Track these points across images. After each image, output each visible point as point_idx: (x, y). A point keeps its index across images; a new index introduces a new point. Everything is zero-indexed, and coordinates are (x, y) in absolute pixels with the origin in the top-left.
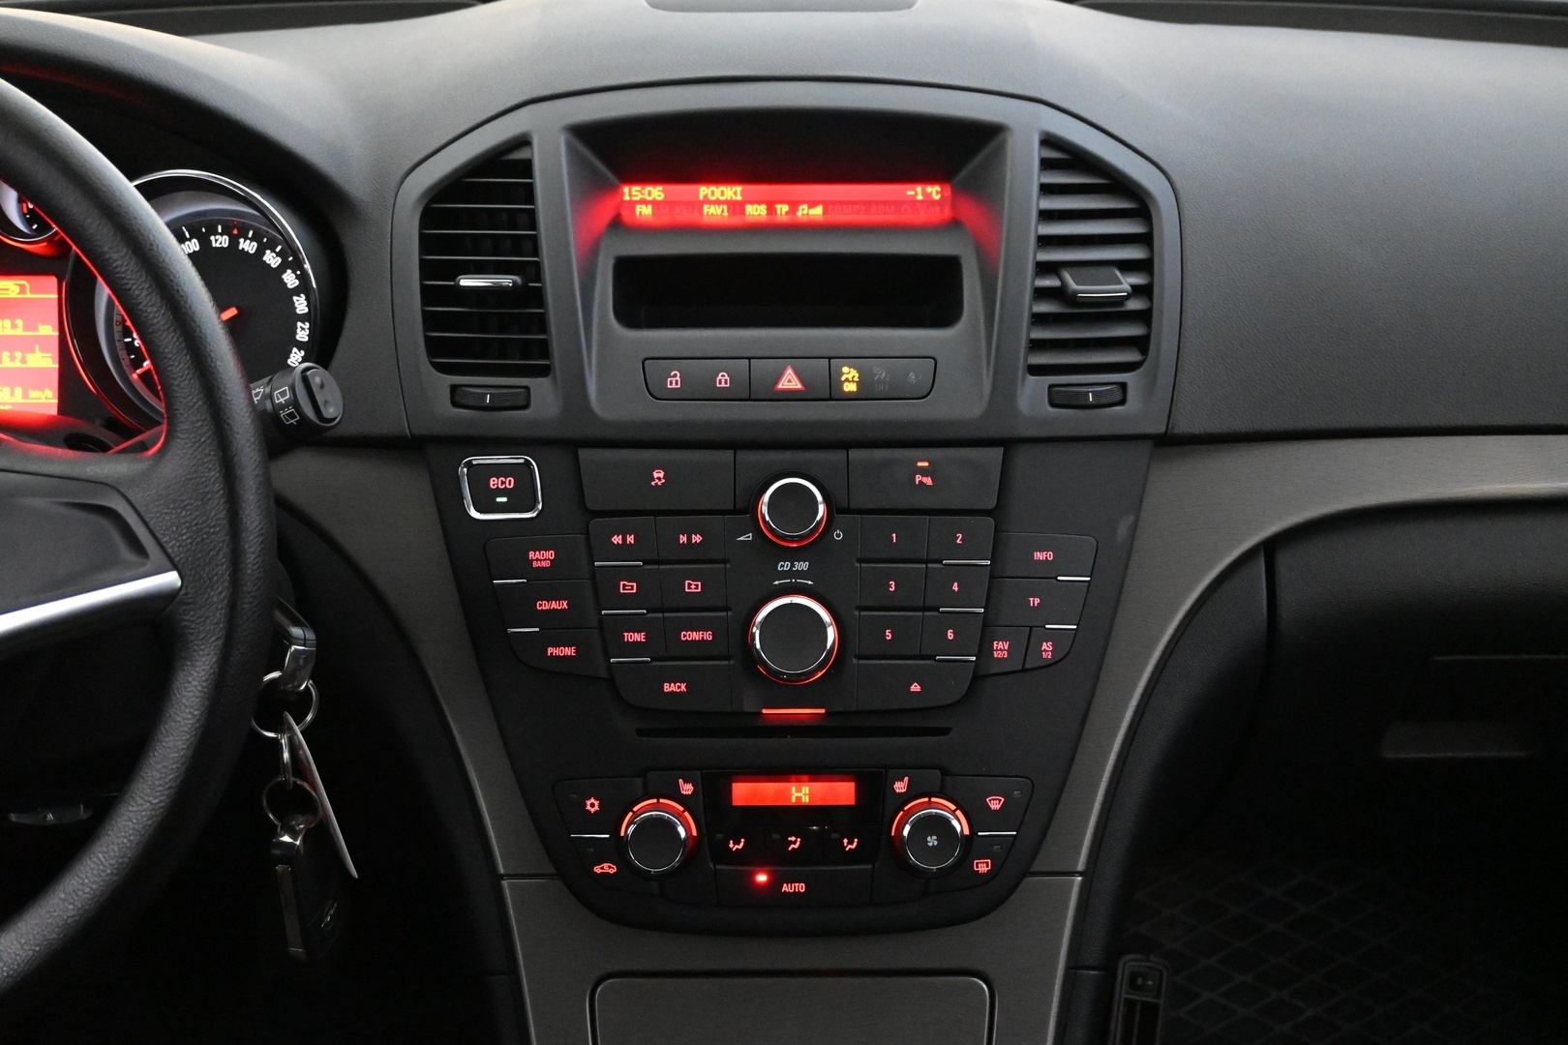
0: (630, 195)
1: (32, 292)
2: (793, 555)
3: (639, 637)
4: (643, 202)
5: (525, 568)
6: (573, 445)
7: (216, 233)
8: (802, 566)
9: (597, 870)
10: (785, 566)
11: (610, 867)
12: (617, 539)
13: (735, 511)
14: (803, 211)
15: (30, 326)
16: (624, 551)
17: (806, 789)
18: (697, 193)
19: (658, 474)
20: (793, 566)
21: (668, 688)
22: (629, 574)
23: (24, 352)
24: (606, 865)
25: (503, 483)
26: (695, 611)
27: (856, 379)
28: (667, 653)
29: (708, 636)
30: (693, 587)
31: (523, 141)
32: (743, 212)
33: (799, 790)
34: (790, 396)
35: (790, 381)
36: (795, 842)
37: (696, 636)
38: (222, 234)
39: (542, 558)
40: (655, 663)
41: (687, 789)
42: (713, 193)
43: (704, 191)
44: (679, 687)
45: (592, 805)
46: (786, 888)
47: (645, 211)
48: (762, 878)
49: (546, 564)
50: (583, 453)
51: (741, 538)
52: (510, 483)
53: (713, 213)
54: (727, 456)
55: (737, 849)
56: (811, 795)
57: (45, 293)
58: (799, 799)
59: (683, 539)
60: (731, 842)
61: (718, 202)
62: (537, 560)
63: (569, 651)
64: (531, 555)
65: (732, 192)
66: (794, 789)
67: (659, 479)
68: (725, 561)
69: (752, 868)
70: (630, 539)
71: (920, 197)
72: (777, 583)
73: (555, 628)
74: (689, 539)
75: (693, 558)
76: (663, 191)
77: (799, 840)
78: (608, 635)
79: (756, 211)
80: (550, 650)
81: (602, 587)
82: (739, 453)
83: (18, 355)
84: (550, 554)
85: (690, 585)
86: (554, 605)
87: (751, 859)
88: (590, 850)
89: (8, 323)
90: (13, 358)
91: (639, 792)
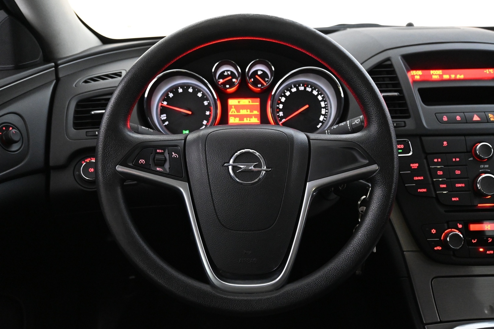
0: (413, 73)
1: (252, 102)
2: (484, 163)
3: (444, 186)
4: (417, 75)
5: (410, 168)
6: (420, 136)
7: (300, 86)
8: (487, 166)
9: (435, 248)
10: (482, 166)
11: (439, 248)
12: (436, 160)
13: (467, 152)
14: (458, 77)
15: (251, 111)
16: (438, 163)
17: (489, 226)
18: (430, 73)
19: (445, 143)
20: (484, 166)
21: (453, 199)
22: (440, 169)
23: (250, 118)
24: (438, 247)
25: (400, 146)
26: (459, 179)
27: (493, 117)
28: (453, 190)
29: (463, 185)
30: (458, 172)
31: (388, 59)
32: (443, 77)
33: (487, 226)
34: (477, 122)
35: (476, 118)
36: (490, 240)
37: (460, 185)
38: (302, 86)
39: (415, 166)
40: (449, 193)
41: (460, 226)
42: (434, 72)
43: (432, 72)
44: (456, 199)
45: (434, 231)
46: (488, 252)
47: (417, 77)
48: (481, 250)
49: (416, 167)
50: (423, 138)
51: (470, 159)
52: (402, 146)
53: (435, 77)
54: (463, 138)
55: (475, 242)
56: (491, 227)
57: (256, 103)
58: (487, 228)
59: (454, 160)
60: (473, 240)
61: (436, 75)
62: (413, 166)
63: (425, 190)
64: (411, 165)
65: (440, 72)
66: (486, 226)
67: (446, 144)
68: (466, 165)
69: (478, 247)
70: (439, 160)
71: (488, 72)
72: (480, 171)
73: (420, 184)
74: (456, 160)
75: (456, 165)
76: (422, 72)
77: (491, 239)
78: (436, 186)
79: (446, 77)
80: (419, 190)
81: (433, 173)
82: (466, 137)
83: (248, 119)
84: (417, 165)
85: (457, 172)
86: (419, 178)
87: (479, 244)
88: (433, 243)
89: (246, 110)
90: (247, 120)
91: (446, 227)
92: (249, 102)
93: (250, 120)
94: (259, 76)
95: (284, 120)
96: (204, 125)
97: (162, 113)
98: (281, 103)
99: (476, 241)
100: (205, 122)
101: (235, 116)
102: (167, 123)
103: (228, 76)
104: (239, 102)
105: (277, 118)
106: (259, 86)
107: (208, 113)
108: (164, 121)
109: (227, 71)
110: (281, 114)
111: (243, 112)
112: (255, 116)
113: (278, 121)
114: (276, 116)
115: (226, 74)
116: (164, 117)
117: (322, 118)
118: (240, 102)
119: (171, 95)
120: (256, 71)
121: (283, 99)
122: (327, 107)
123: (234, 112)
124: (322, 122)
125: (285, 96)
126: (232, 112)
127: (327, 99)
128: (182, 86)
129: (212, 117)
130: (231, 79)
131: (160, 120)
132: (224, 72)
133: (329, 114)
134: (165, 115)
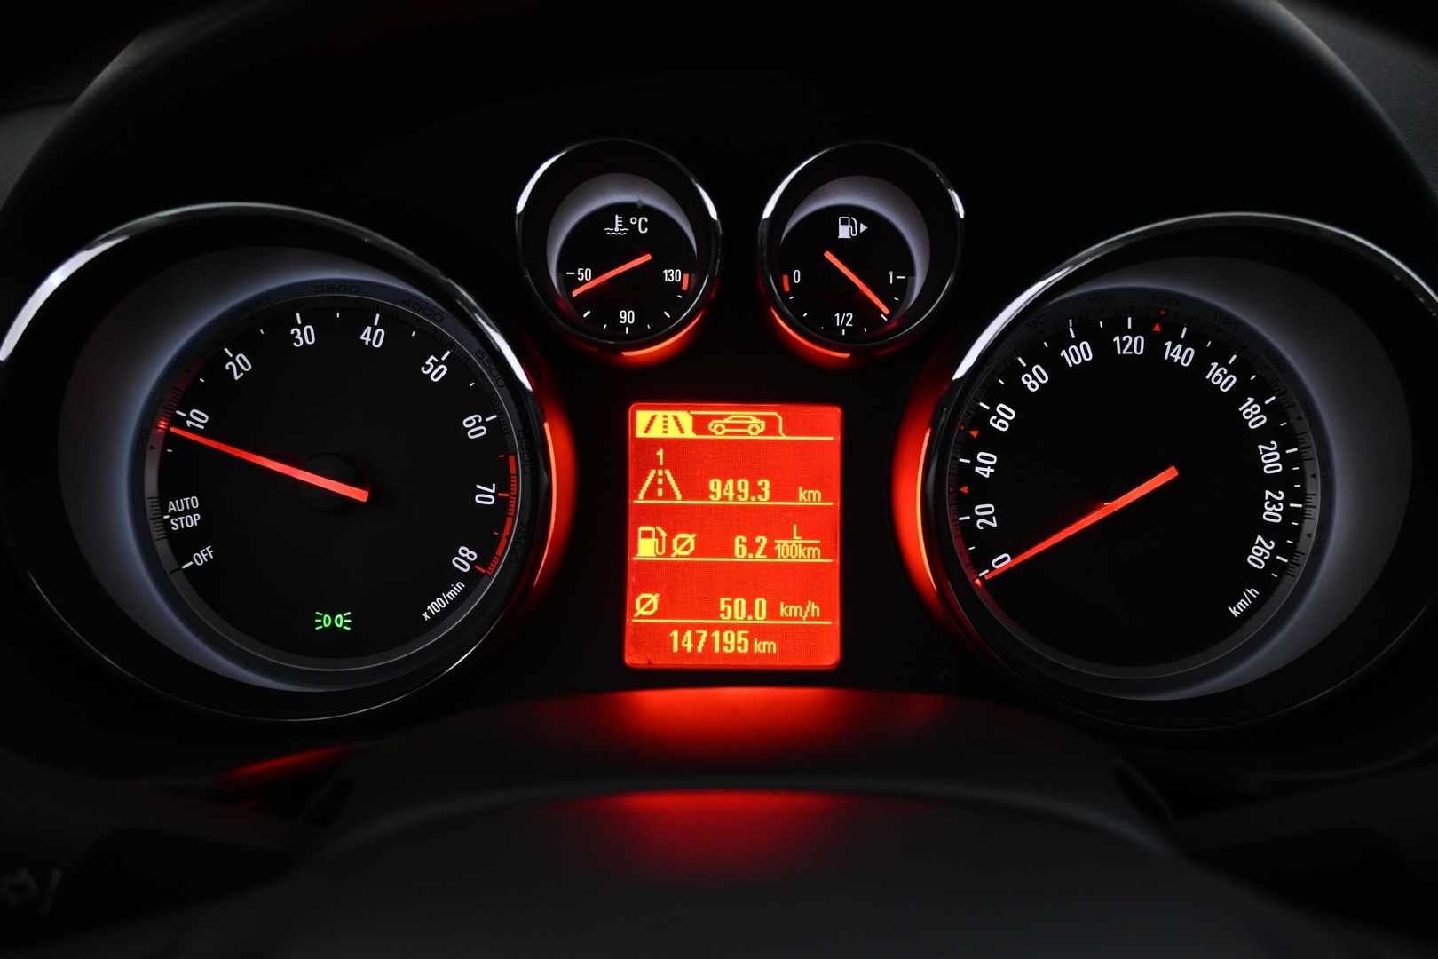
1: (789, 431)
7: (1123, 331)
15: (783, 489)
23: (772, 535)
38: (1133, 333)
57: (819, 433)
83: (762, 540)
89: (744, 485)
90: (752, 547)
92: (771, 427)
93: (771, 551)
94: (842, 248)
95: (1003, 562)
96: (459, 576)
97: (169, 491)
98: (991, 440)
100: (464, 558)
101: (672, 521)
102: (203, 556)
103: (632, 244)
104: (700, 425)
105: (957, 544)
106: (845, 320)
107: (486, 496)
108: (184, 543)
109: (627, 210)
110: (985, 515)
111: (725, 492)
112: (808, 522)
113: (963, 561)
114: (954, 531)
115: (617, 228)
116: (185, 514)
117: (1260, 553)
118: (712, 426)
119: (239, 365)
120: (831, 217)
121: (1003, 418)
122: (1300, 477)
123: (669, 494)
124: (1259, 579)
125: (1016, 395)
126: (651, 494)
127: (1303, 426)
128: (316, 304)
129: (512, 527)
130: (654, 270)
131: (155, 531)
132: (606, 214)
133: (1311, 526)
134: (194, 502)
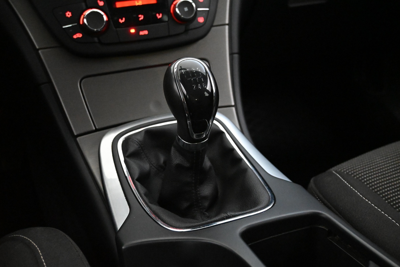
9: (75, 37)
24: (77, 34)
33: (138, 2)
36: (141, 17)
41: (102, 4)
45: (69, 14)
46: (142, 33)
48: (133, 31)
55: (122, 22)
60: (120, 20)
69: (128, 28)
87: (128, 25)
88: (71, 31)
91: (84, 7)
99: (125, 21)
